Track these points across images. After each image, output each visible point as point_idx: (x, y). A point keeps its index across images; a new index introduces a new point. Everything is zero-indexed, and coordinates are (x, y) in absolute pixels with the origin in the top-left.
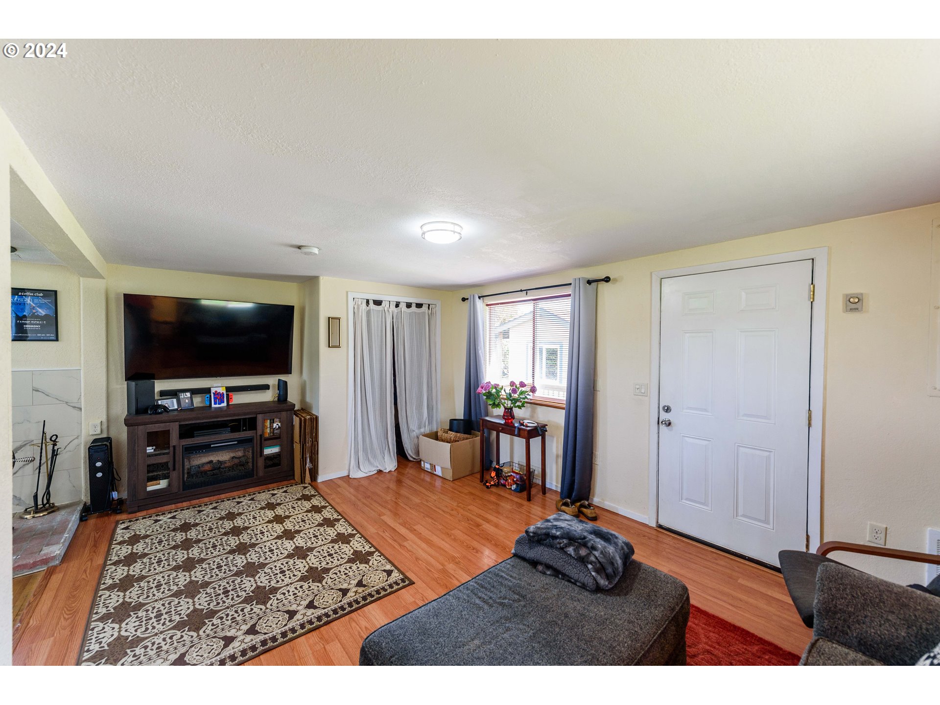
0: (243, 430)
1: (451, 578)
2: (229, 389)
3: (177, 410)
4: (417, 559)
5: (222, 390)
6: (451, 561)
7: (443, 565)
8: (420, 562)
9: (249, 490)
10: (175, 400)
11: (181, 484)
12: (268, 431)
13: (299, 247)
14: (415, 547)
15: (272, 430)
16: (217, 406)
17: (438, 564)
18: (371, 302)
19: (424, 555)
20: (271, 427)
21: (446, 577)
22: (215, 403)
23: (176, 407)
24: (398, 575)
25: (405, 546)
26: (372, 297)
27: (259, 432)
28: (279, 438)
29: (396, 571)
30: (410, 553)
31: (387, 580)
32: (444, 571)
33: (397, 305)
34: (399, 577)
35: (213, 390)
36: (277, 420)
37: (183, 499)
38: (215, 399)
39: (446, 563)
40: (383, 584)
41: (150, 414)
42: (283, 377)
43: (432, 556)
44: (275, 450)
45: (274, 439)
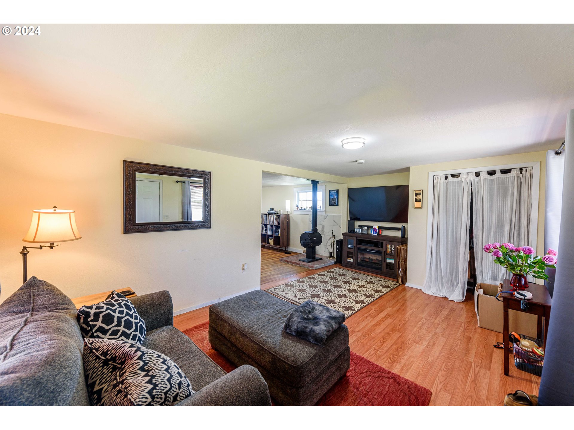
0: (379, 247)
2: (380, 228)
3: (360, 233)
5: (377, 228)
9: (379, 276)
10: (361, 229)
11: (357, 263)
12: (389, 250)
13: (356, 161)
15: (391, 250)
16: (374, 234)
18: (449, 177)
20: (391, 249)
22: (373, 233)
23: (360, 232)
26: (449, 173)
27: (384, 250)
28: (393, 255)
33: (477, 174)
35: (374, 227)
36: (393, 246)
37: (357, 269)
38: (374, 231)
41: (352, 233)
42: (404, 225)
44: (392, 261)
45: (392, 256)
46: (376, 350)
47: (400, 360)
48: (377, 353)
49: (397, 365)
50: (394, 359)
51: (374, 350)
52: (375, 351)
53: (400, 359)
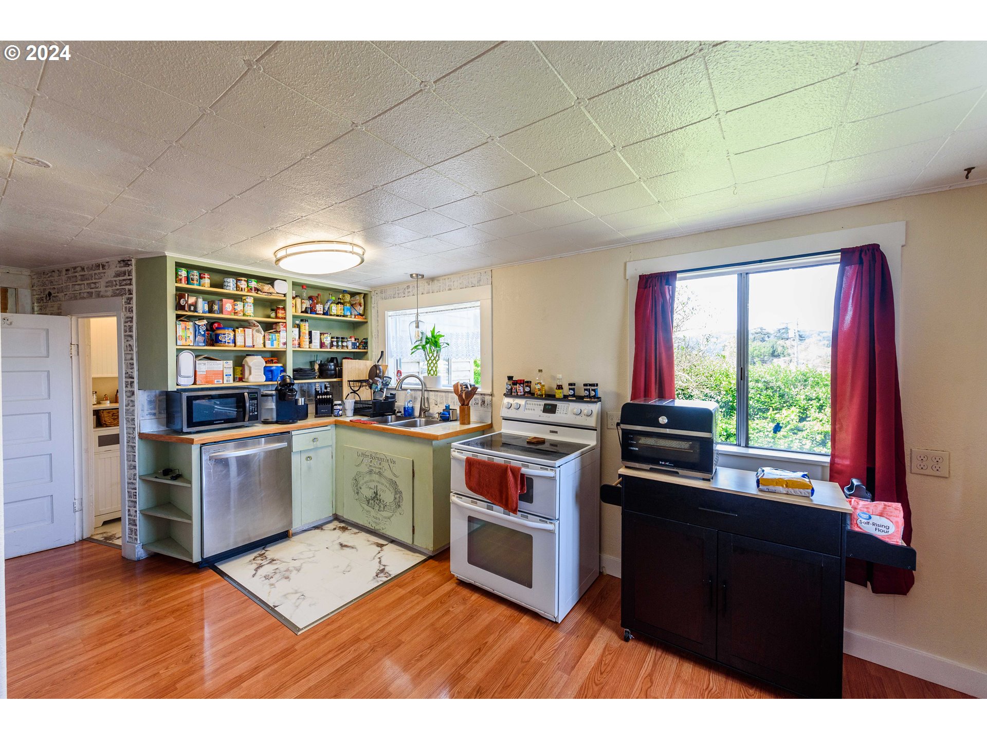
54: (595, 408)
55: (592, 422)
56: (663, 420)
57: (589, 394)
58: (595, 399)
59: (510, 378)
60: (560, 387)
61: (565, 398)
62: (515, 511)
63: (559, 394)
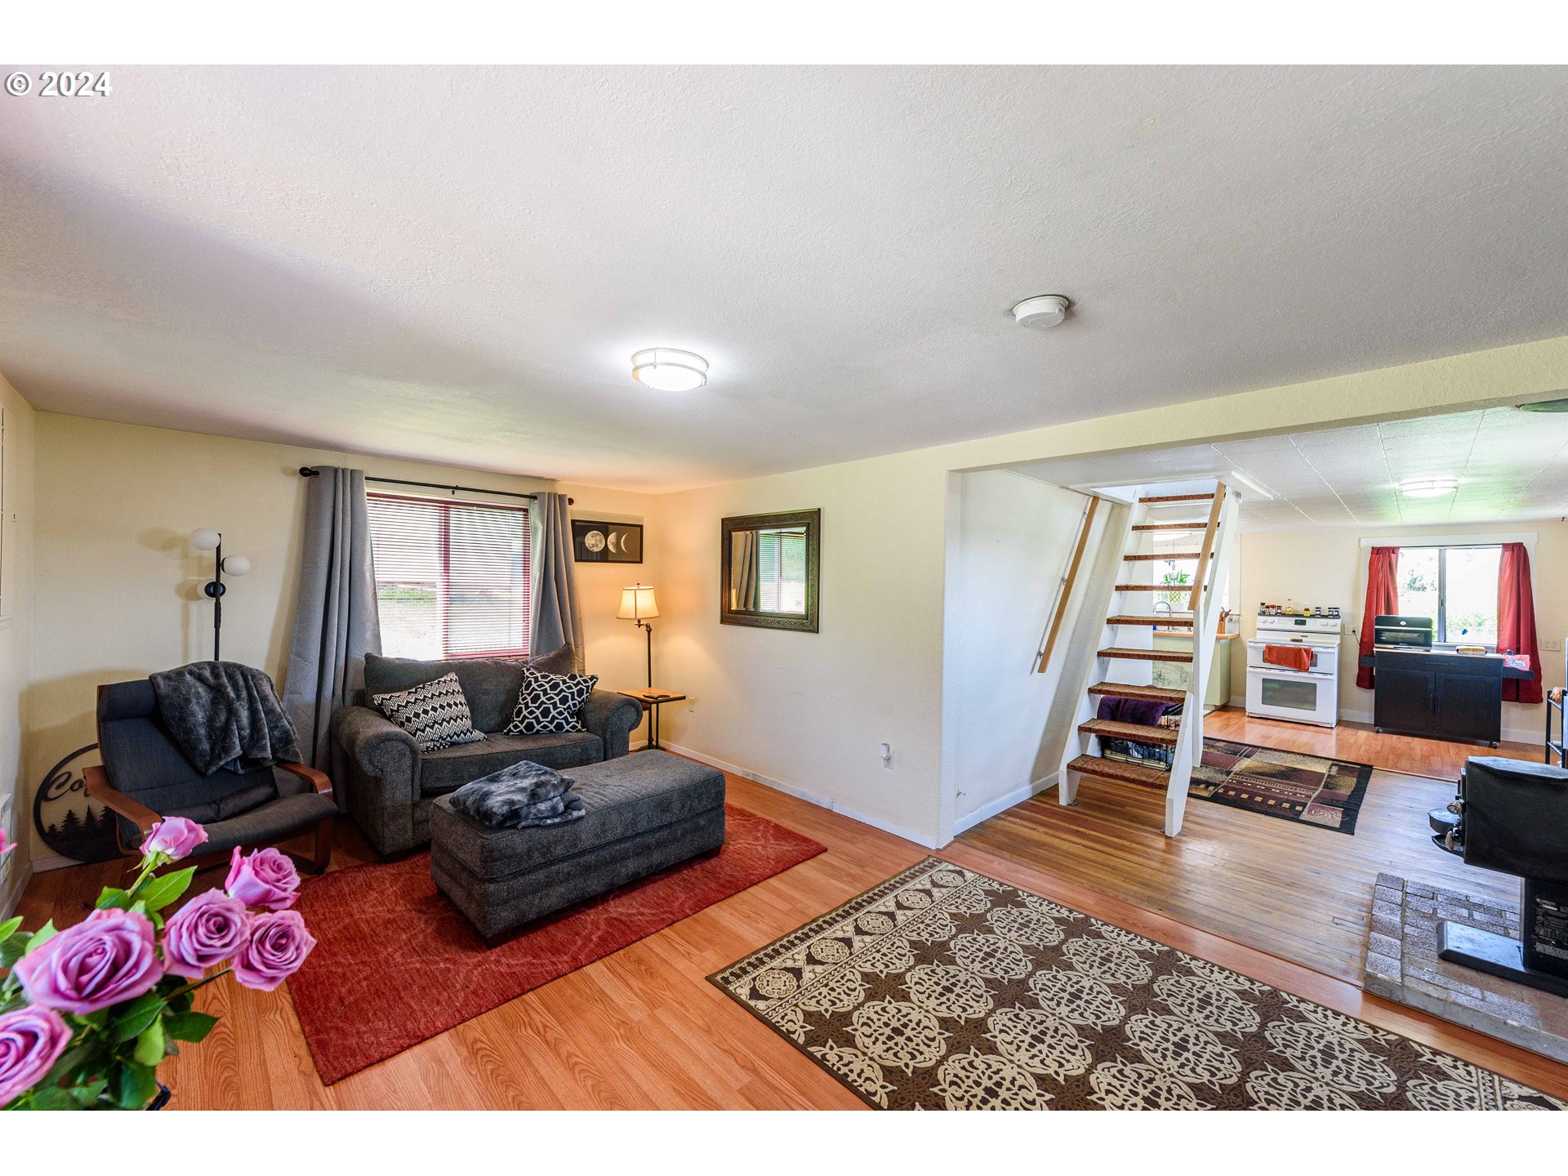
1: (641, 990)
4: (708, 1031)
6: (636, 1029)
7: (654, 1018)
8: (700, 1023)
14: (717, 1068)
17: (664, 1019)
19: (692, 1040)
21: (649, 991)
24: (739, 991)
25: (742, 1067)
29: (743, 997)
30: (727, 1047)
31: (754, 979)
32: (652, 1003)
34: (735, 986)
39: (647, 1022)
40: (757, 973)
43: (676, 1039)
46: (541, 1029)
47: (471, 1074)
48: (528, 1027)
49: (458, 1054)
50: (482, 1058)
51: (545, 1027)
52: (540, 1025)
53: (474, 1073)
54: (1338, 621)
55: (1338, 629)
56: (1403, 623)
57: (1334, 614)
58: (1337, 616)
59: (1263, 604)
60: (1307, 610)
61: (1312, 616)
62: (1307, 670)
63: (1307, 614)
